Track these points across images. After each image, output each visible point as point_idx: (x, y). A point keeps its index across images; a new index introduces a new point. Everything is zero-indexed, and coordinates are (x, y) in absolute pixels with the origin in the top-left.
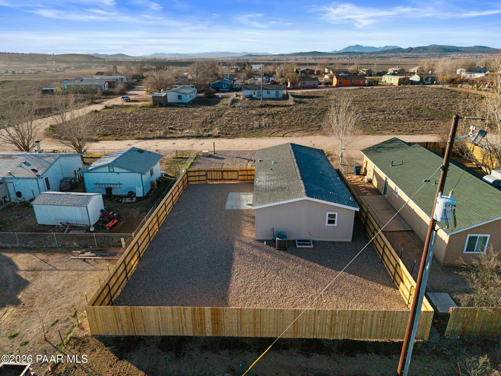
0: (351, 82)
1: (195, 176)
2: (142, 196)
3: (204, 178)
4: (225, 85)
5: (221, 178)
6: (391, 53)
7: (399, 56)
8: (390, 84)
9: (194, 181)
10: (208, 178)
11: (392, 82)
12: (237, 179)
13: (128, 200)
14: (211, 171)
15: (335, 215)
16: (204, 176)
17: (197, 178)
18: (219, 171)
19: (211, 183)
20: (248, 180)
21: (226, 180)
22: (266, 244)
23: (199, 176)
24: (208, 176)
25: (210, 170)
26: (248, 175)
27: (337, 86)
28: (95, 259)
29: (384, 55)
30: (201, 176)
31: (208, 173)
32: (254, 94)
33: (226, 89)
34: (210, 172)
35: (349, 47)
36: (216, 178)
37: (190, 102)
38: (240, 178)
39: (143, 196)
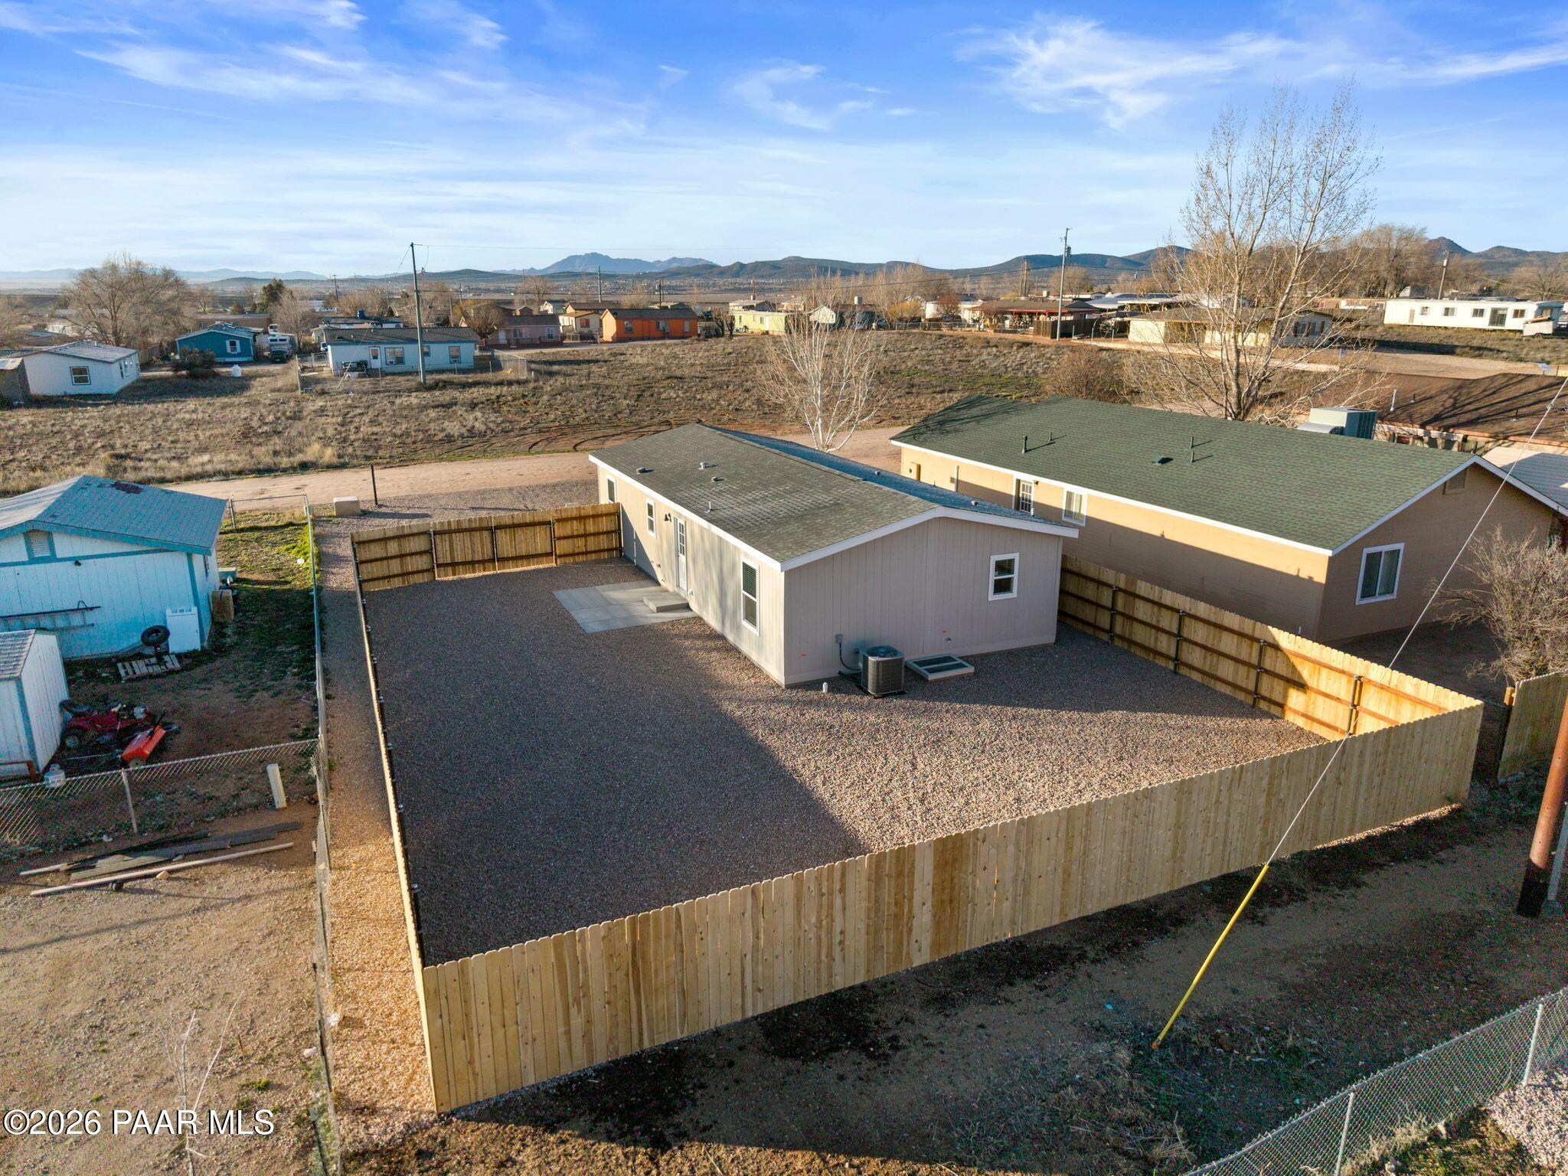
0: (658, 326)
1: (387, 558)
2: (198, 647)
3: (422, 562)
4: (233, 344)
5: (488, 554)
6: (690, 277)
7: (714, 285)
8: (763, 334)
9: (384, 578)
10: (441, 561)
11: (766, 327)
12: (551, 554)
13: (140, 668)
14: (450, 532)
15: (1011, 562)
16: (421, 553)
17: (395, 567)
18: (481, 529)
19: (451, 578)
20: (586, 553)
21: (508, 559)
22: (829, 691)
23: (402, 556)
24: (440, 555)
25: (446, 528)
26: (585, 535)
27: (619, 338)
28: (170, 872)
29: (674, 283)
30: (411, 554)
31: (438, 541)
32: (375, 357)
33: (239, 355)
34: (447, 537)
35: (572, 259)
36: (469, 558)
37: (122, 391)
38: (563, 547)
39: (202, 647)
